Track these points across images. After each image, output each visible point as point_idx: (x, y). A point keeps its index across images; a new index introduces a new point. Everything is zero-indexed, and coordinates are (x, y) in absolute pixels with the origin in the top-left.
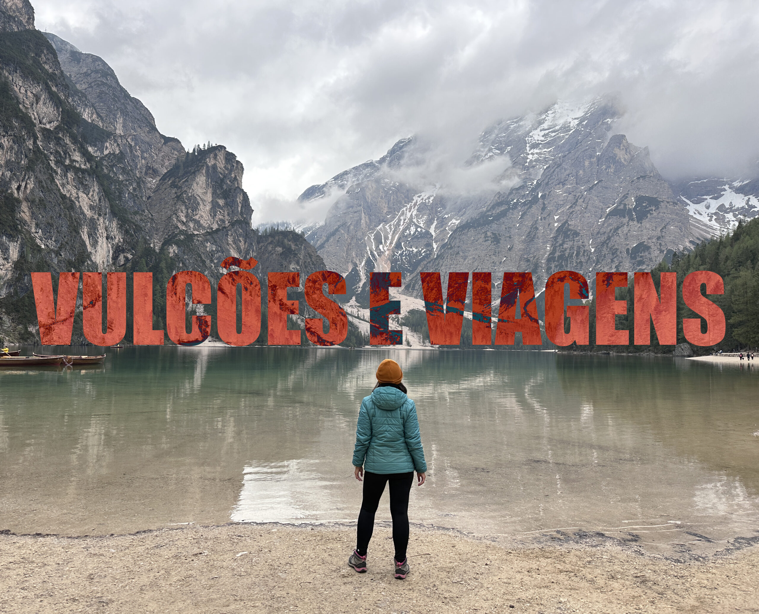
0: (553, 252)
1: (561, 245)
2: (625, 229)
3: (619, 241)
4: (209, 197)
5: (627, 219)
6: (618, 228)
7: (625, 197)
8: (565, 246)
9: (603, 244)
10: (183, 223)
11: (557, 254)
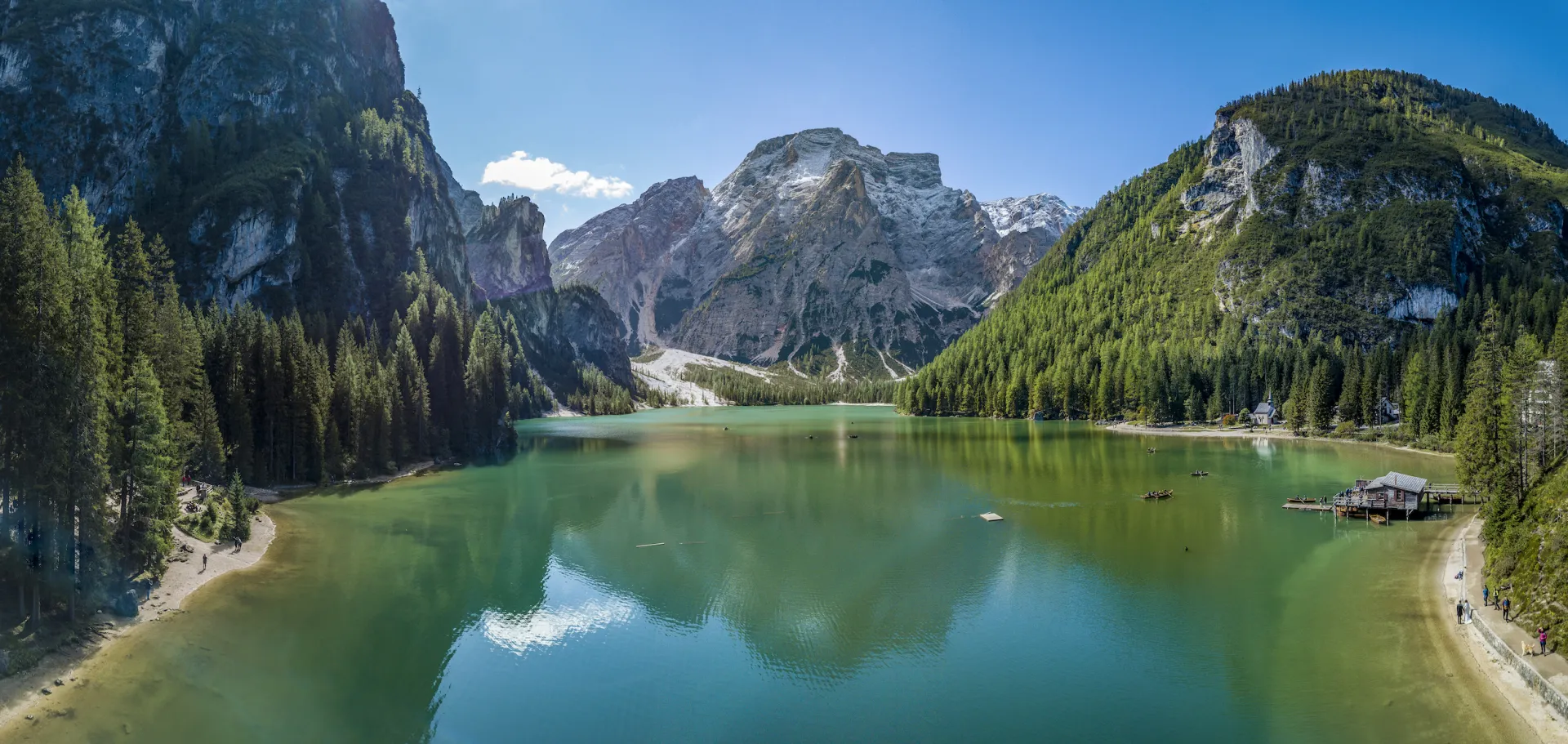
0: (807, 309)
1: (814, 301)
2: (865, 289)
3: (860, 300)
4: (519, 253)
5: (866, 280)
6: (858, 289)
7: (863, 260)
8: (817, 303)
9: (850, 301)
10: (500, 282)
11: (811, 310)
